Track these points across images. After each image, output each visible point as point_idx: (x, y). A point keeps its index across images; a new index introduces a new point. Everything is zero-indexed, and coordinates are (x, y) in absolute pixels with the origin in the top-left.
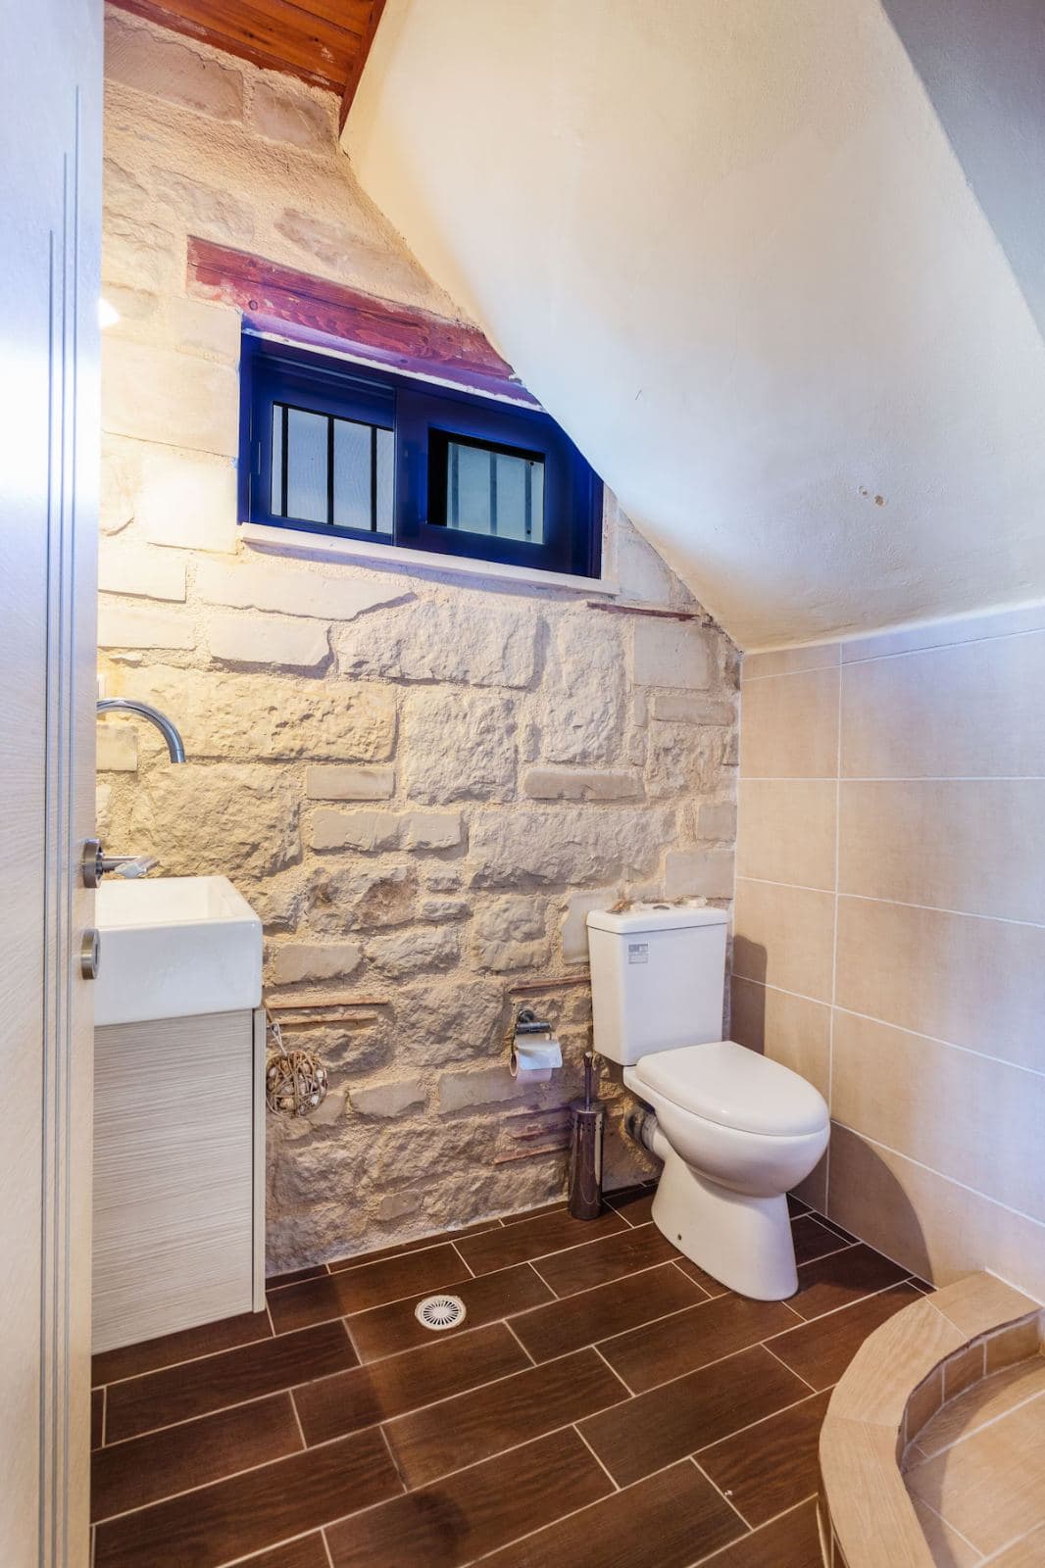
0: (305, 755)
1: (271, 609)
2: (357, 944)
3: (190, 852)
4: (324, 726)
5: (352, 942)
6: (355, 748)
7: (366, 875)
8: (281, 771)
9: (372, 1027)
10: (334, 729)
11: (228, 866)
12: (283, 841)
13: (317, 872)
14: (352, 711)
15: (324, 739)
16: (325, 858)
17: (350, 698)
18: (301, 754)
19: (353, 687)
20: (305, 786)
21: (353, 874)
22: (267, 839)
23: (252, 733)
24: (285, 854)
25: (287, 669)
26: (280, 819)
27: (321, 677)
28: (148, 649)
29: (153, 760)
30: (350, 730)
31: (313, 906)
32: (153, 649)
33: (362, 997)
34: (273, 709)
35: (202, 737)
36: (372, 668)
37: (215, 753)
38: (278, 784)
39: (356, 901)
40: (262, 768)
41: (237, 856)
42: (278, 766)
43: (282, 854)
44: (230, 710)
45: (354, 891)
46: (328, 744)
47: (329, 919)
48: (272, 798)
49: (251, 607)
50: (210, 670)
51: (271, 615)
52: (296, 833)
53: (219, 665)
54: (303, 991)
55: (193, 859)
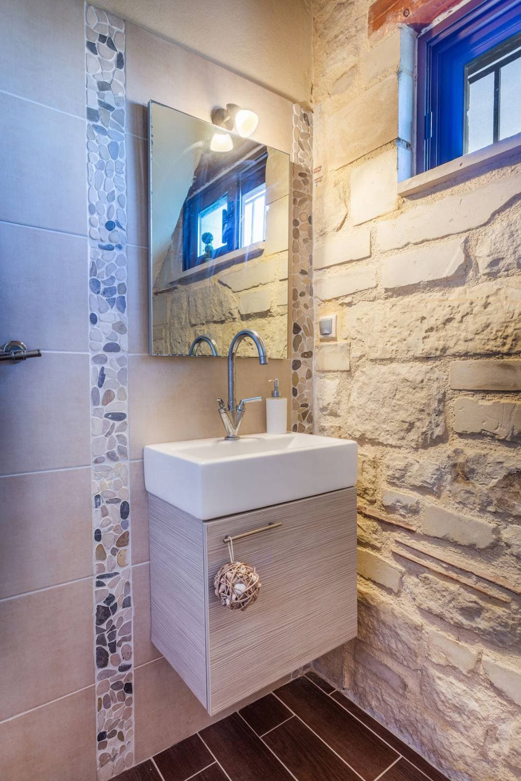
0: (448, 352)
1: (421, 240)
2: (493, 525)
3: (375, 424)
4: (463, 326)
5: (488, 522)
6: (492, 343)
7: (501, 463)
8: (431, 367)
9: (504, 609)
10: (472, 328)
11: (396, 436)
12: (430, 422)
13: (457, 452)
14: (489, 309)
15: (462, 337)
16: (466, 441)
17: (488, 297)
18: (445, 352)
19: (493, 285)
20: (450, 378)
21: (490, 459)
22: (419, 420)
23: (410, 339)
24: (432, 433)
25: (433, 285)
26: (429, 405)
27: (463, 284)
28: (354, 293)
29: (357, 363)
30: (488, 326)
31: (455, 480)
32: (357, 292)
33: (497, 577)
34: (423, 318)
35: (381, 346)
36: (509, 262)
37: (388, 356)
38: (427, 377)
39: (491, 485)
40: (418, 364)
41: (402, 430)
42: (429, 363)
43: (430, 433)
44: (396, 324)
45: (490, 476)
46: (466, 341)
47: (467, 495)
48: (422, 388)
49: (408, 244)
50: (386, 298)
51: (423, 244)
52: (441, 418)
53: (390, 293)
54: (445, 547)
55: (377, 429)
